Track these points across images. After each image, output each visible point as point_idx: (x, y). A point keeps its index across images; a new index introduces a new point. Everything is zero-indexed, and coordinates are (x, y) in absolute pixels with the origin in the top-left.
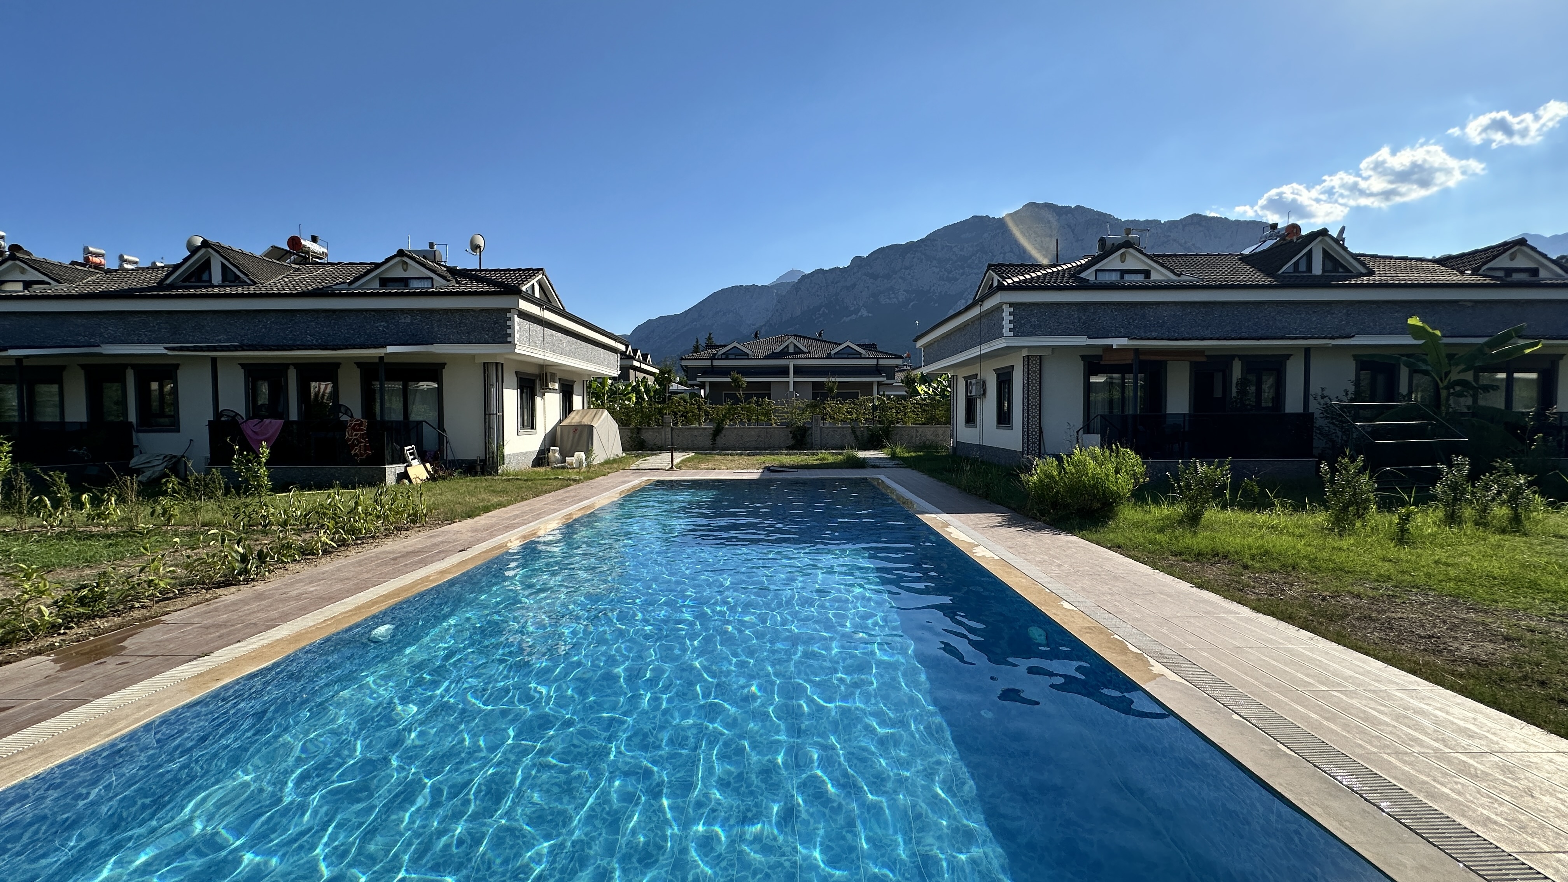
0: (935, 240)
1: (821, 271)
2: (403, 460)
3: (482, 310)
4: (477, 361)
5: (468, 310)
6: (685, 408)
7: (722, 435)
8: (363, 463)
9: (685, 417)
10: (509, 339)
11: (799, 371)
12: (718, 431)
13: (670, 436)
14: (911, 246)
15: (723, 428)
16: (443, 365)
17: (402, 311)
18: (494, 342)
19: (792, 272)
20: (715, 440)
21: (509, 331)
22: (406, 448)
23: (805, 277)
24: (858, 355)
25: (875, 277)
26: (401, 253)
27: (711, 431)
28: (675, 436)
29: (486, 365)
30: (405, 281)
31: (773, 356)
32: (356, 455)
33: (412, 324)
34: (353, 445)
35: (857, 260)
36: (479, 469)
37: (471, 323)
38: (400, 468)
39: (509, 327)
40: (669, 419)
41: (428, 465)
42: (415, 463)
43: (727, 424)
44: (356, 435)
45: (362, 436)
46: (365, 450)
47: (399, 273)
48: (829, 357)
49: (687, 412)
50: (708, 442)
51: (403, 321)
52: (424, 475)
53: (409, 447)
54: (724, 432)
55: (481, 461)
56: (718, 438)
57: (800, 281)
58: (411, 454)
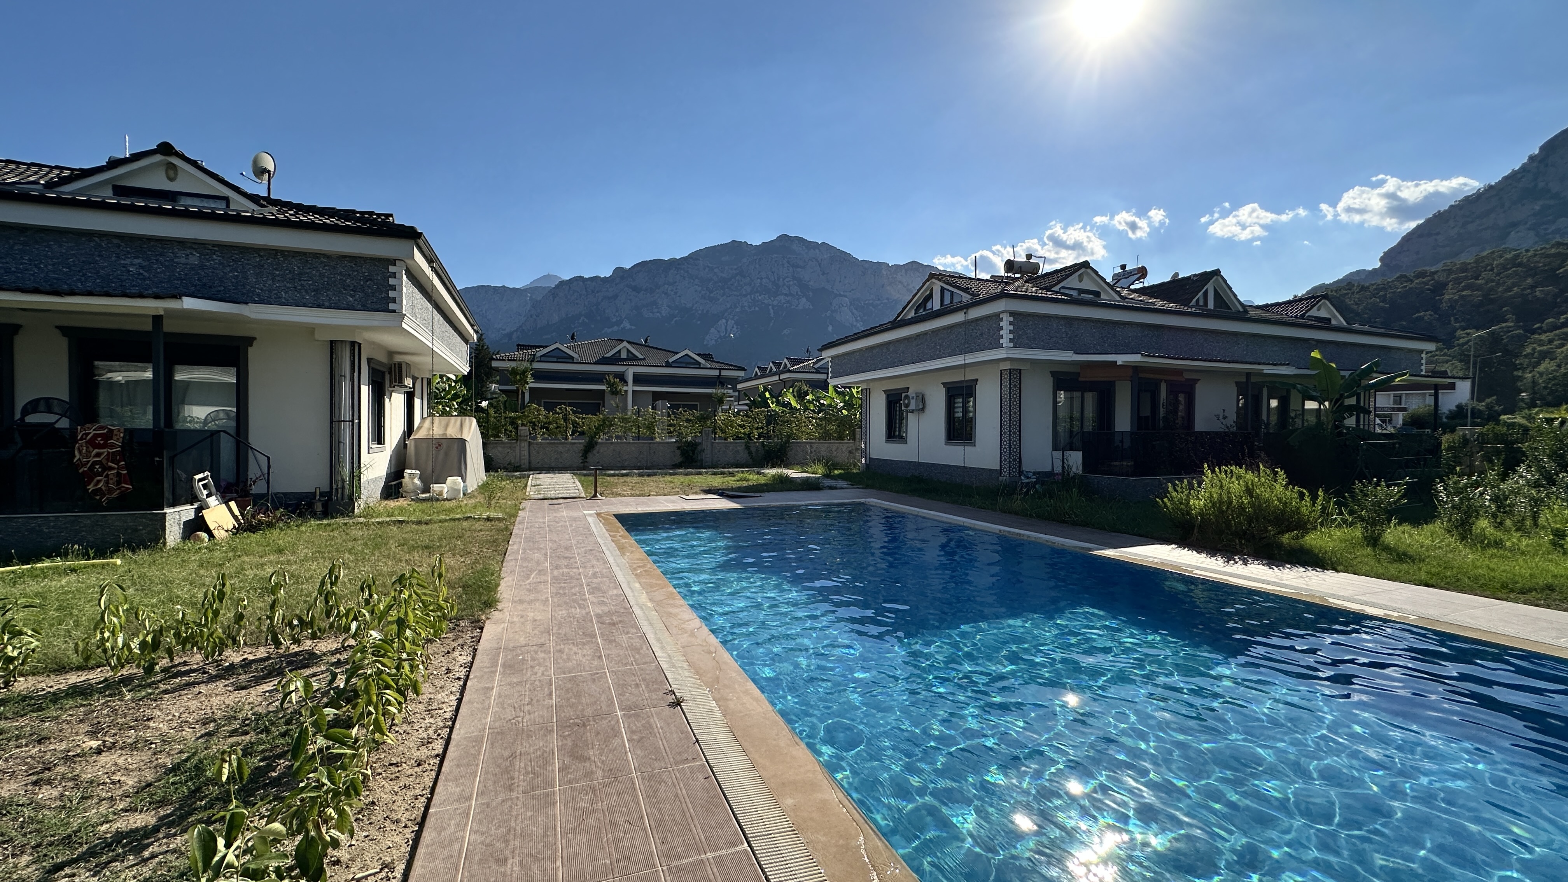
0: (697, 259)
1: (580, 279)
2: (192, 498)
3: (343, 257)
4: (317, 336)
5: (317, 255)
6: (547, 418)
7: (595, 452)
8: (113, 506)
9: (547, 429)
10: (392, 306)
11: (639, 379)
12: (590, 446)
13: (526, 453)
14: (673, 262)
15: (596, 443)
16: (249, 341)
17: (182, 243)
18: (365, 308)
19: (548, 277)
20: (586, 458)
21: (392, 294)
22: (197, 477)
23: (562, 283)
24: (698, 365)
25: (636, 289)
26: (166, 149)
27: (582, 447)
28: (534, 452)
29: (333, 345)
30: (172, 196)
31: (604, 361)
32: (97, 491)
33: (202, 267)
34: (91, 474)
35: (619, 270)
36: (319, 507)
37: (321, 275)
38: (187, 512)
39: (393, 288)
40: (524, 430)
41: (233, 504)
42: (213, 501)
43: (602, 438)
44: (98, 455)
45: (112, 457)
46: (118, 483)
47: (158, 181)
48: (668, 365)
49: (550, 423)
50: (578, 461)
51: (183, 260)
52: (230, 523)
53: (201, 476)
54: (597, 448)
55: (322, 494)
56: (590, 455)
57: (557, 287)
58: (205, 486)
